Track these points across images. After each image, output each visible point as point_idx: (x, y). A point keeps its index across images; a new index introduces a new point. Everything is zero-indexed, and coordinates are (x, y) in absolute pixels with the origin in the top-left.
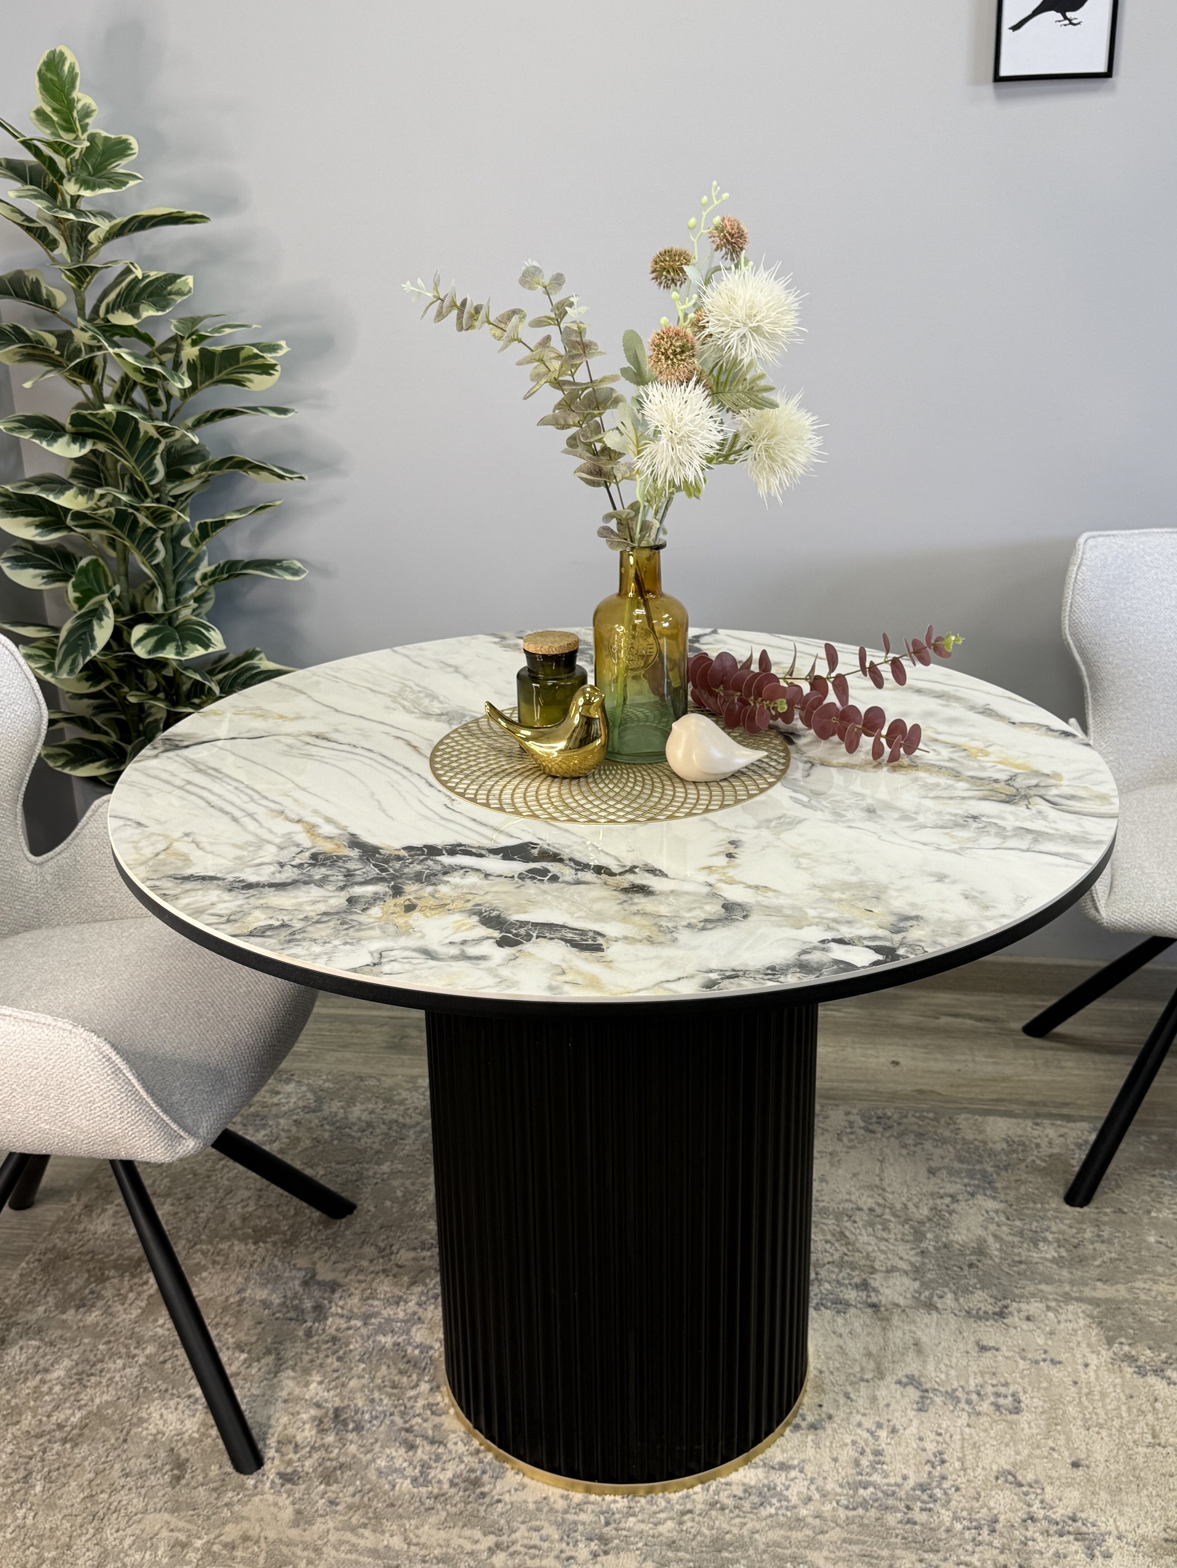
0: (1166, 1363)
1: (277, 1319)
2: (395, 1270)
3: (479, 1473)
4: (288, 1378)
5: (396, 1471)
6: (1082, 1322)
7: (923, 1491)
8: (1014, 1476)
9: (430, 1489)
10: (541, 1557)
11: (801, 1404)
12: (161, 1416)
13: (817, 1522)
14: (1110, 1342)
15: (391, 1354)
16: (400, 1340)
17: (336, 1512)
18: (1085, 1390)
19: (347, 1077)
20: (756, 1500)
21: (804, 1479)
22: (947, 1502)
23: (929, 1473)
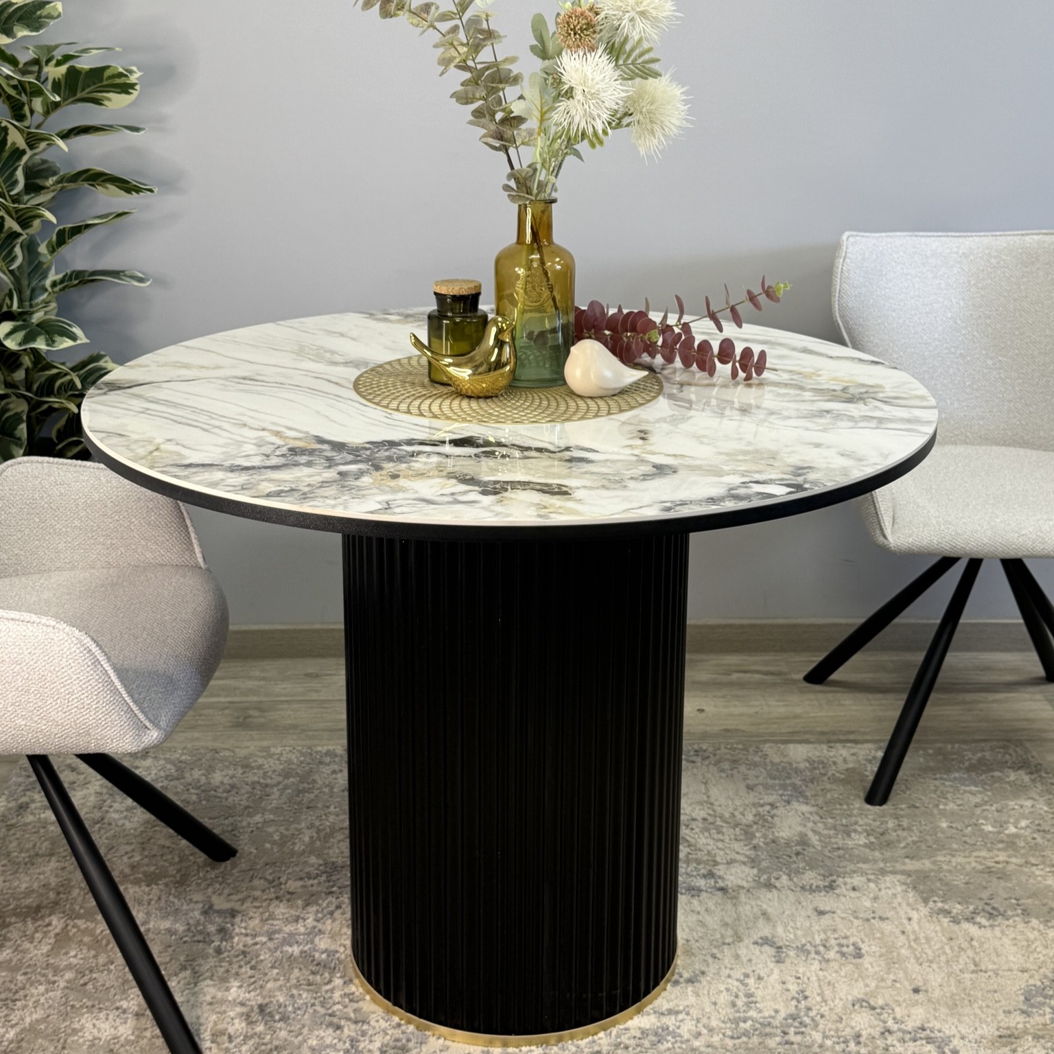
0: (974, 913)
1: (185, 942)
2: (288, 896)
3: (404, 1041)
4: (208, 986)
5: (327, 1046)
6: (899, 889)
7: (794, 1020)
8: (867, 1002)
11: (676, 965)
12: (94, 1025)
14: (926, 901)
15: (300, 960)
16: (306, 948)
18: (912, 937)
19: (202, 751)
20: (654, 1039)
21: (692, 1019)
22: (816, 1026)
23: (796, 1006)
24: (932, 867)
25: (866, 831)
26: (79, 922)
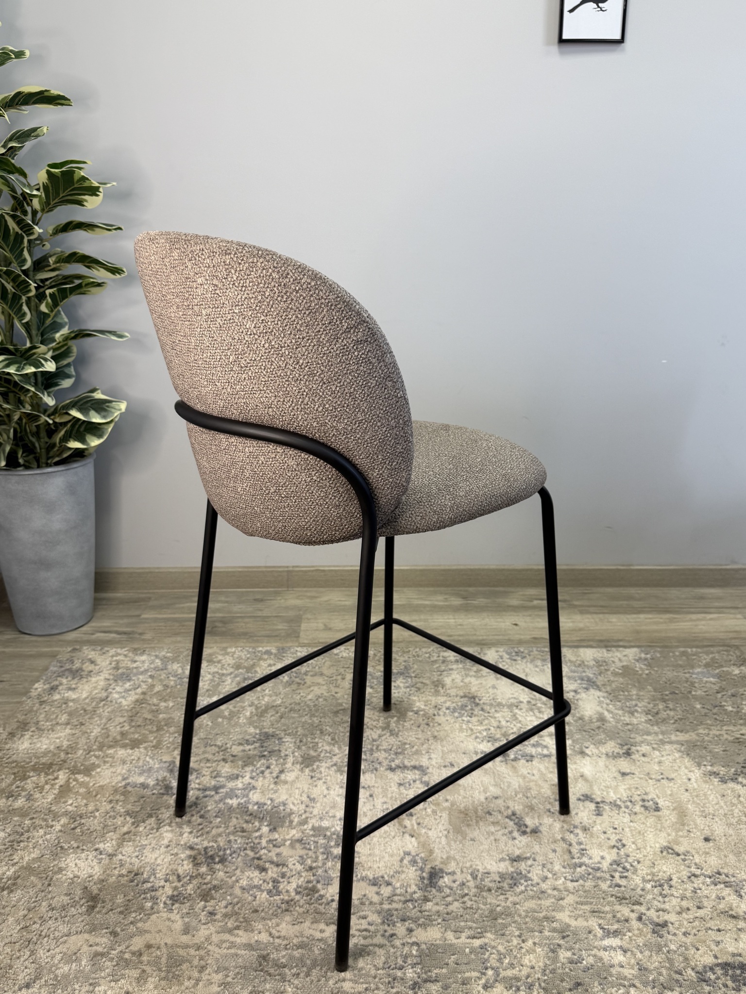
0: (736, 774)
1: (153, 794)
2: (232, 759)
3: (315, 882)
4: (167, 831)
5: (255, 887)
6: (677, 755)
7: (618, 865)
8: (672, 850)
9: (282, 897)
10: (371, 937)
12: (76, 864)
13: (555, 893)
14: (699, 765)
15: (238, 810)
16: (242, 801)
17: (215, 921)
18: (694, 794)
20: (511, 882)
21: (538, 865)
22: (635, 871)
23: (618, 853)
24: (697, 738)
25: (645, 711)
26: (79, 777)
